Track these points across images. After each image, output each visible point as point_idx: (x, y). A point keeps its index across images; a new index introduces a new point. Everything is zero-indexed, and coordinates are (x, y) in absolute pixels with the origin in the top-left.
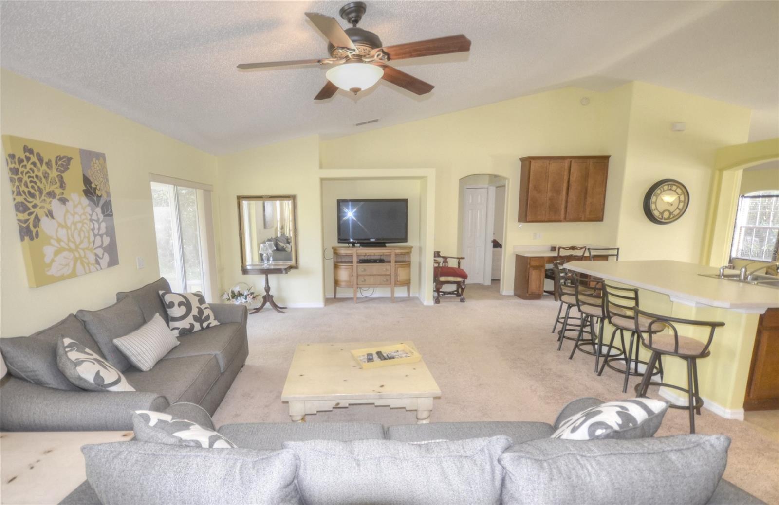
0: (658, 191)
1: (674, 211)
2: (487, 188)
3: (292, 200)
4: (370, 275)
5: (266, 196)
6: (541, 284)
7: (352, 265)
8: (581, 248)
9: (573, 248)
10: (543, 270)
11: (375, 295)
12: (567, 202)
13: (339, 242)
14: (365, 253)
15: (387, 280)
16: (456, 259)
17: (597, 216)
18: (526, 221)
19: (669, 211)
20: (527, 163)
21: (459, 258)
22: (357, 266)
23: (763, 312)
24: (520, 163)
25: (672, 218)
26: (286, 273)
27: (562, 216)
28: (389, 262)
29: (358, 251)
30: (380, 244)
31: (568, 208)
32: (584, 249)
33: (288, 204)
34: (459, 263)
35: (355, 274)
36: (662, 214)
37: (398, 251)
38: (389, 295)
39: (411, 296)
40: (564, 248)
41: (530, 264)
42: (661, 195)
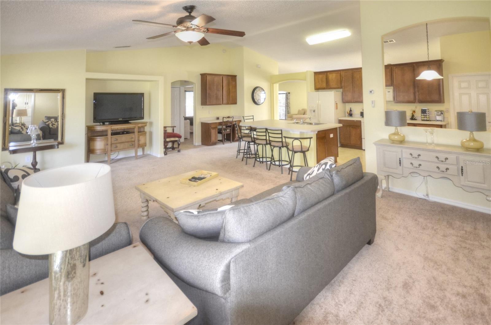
0: (256, 91)
2: (179, 88)
3: (62, 93)
4: (121, 143)
5: (36, 89)
6: (216, 137)
7: (107, 137)
9: (229, 117)
10: (217, 129)
11: (119, 157)
13: (94, 122)
14: (118, 128)
15: (133, 145)
16: (170, 128)
17: (234, 102)
18: (206, 105)
20: (205, 76)
21: (173, 127)
22: (111, 137)
23: (317, 133)
24: (200, 76)
26: (58, 148)
27: (221, 102)
28: (134, 132)
29: (112, 127)
30: (126, 122)
31: (223, 98)
32: (233, 117)
33: (59, 95)
34: (173, 130)
35: (109, 143)
36: (258, 100)
37: (140, 125)
38: (134, 155)
39: (145, 153)
40: (225, 118)
41: (211, 126)
42: (257, 93)
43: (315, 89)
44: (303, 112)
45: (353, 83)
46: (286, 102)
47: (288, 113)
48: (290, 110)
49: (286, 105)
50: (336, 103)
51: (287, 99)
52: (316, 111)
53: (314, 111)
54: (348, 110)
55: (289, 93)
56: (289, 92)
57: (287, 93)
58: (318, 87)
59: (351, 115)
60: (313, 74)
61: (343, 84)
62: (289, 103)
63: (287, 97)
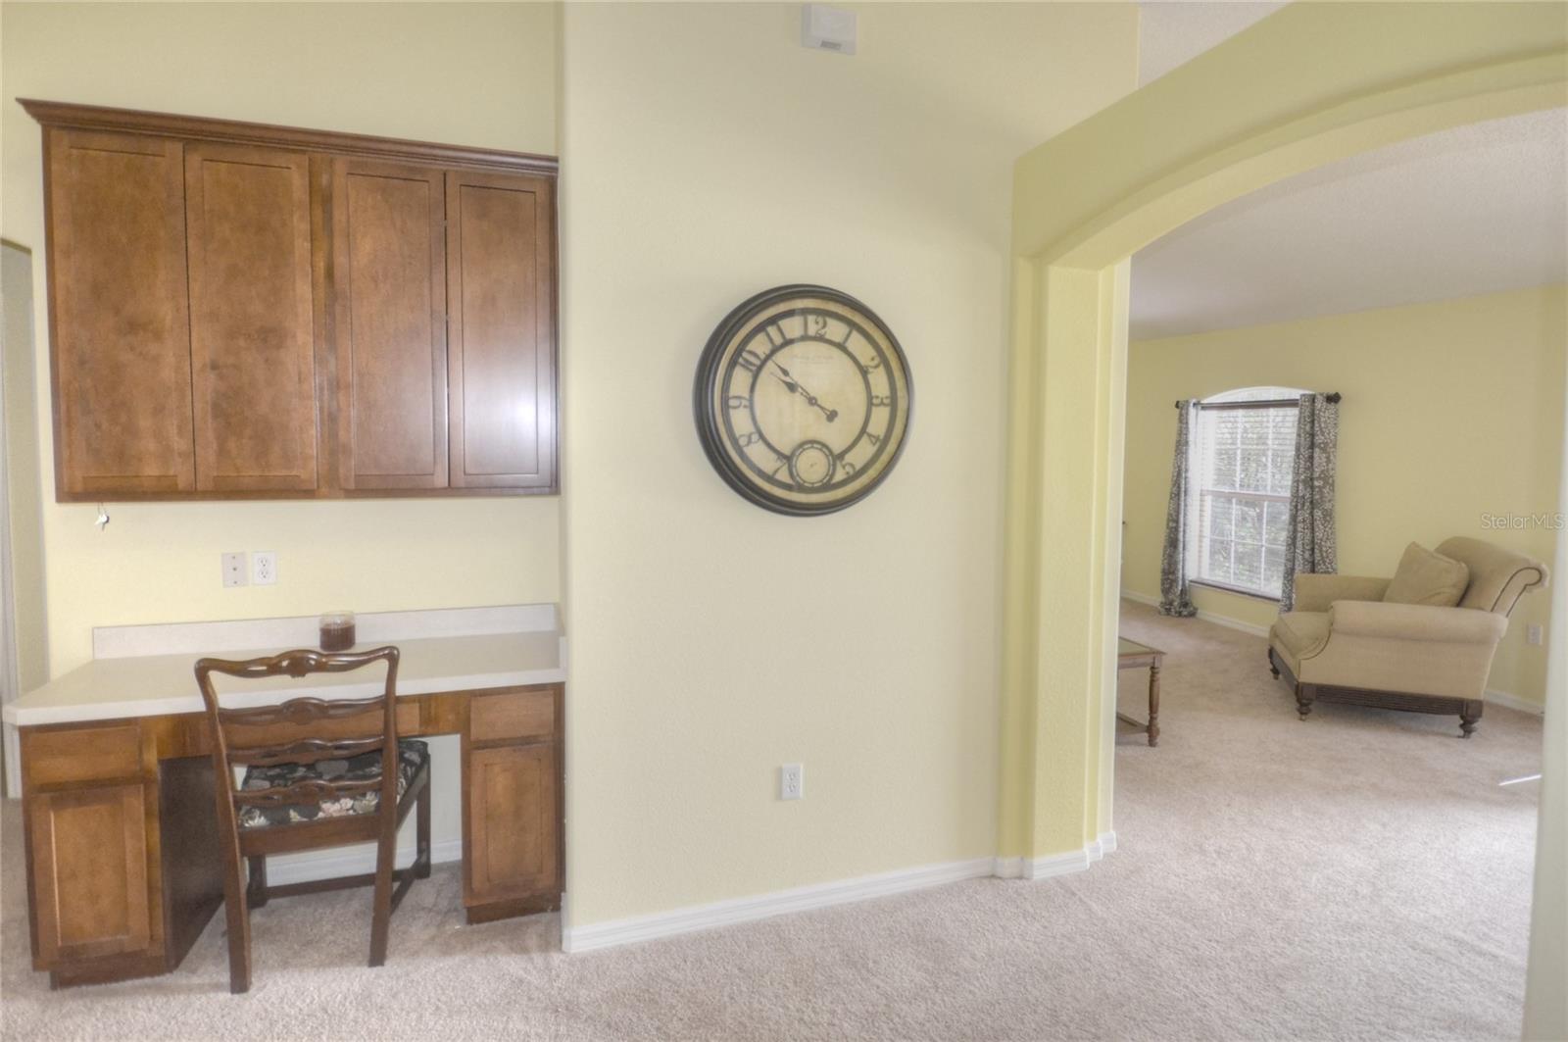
1: (848, 449)
19: (824, 447)
36: (789, 461)
42: (770, 364)
44: (1454, 576)
46: (1297, 472)
49: (1295, 495)
51: (1312, 446)
55: (1333, 399)
56: (1332, 392)
57: (1313, 399)
62: (1328, 479)
63: (1312, 435)
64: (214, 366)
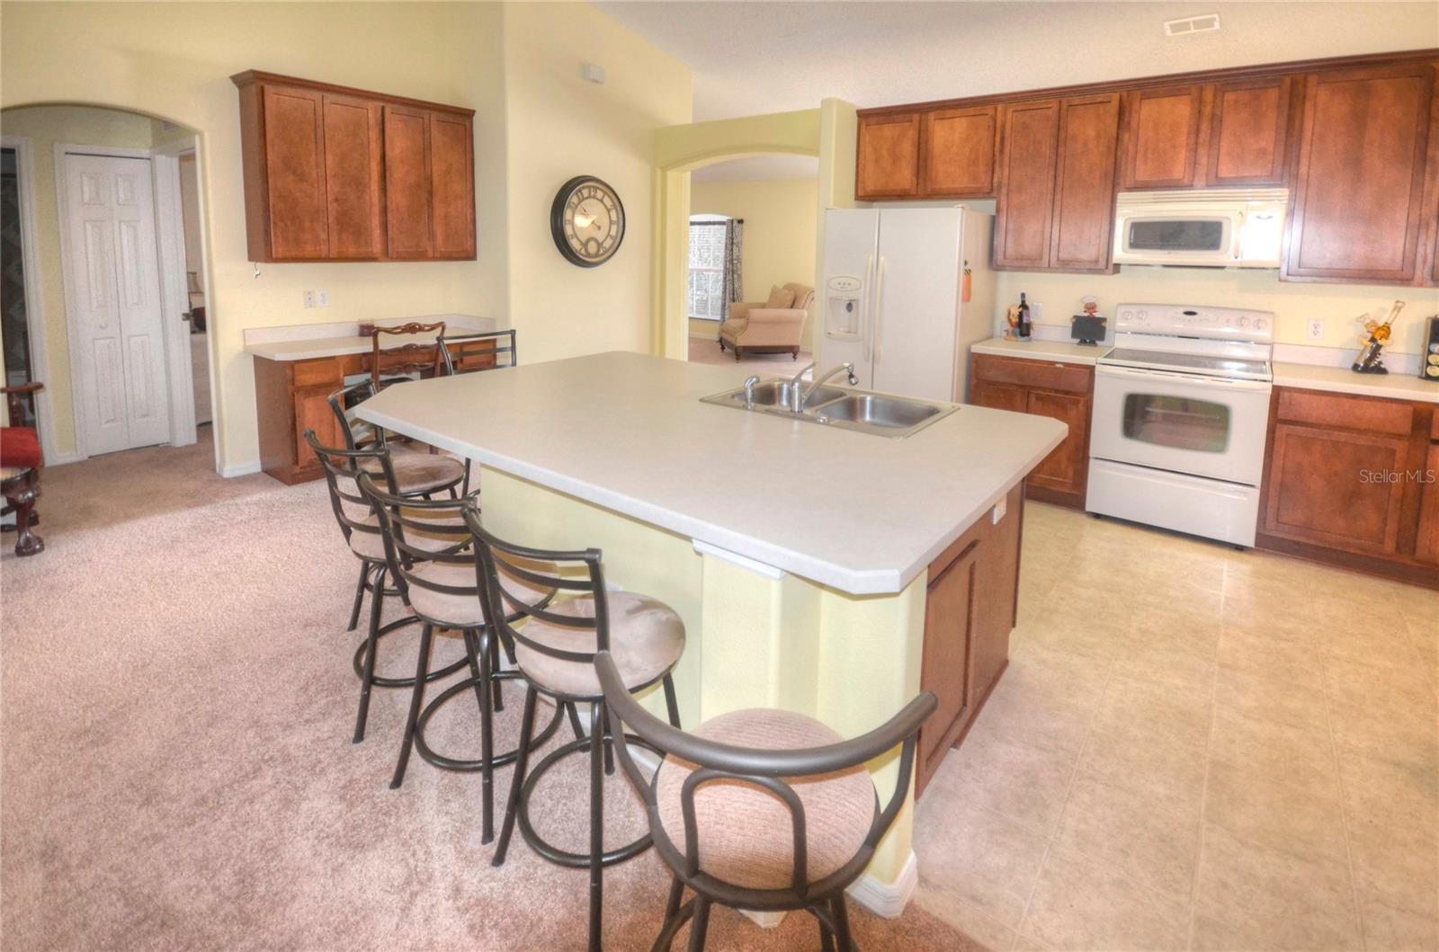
0: (574, 198)
1: (604, 241)
2: (149, 159)
8: (433, 328)
12: (384, 211)
17: (463, 250)
18: (270, 258)
19: (596, 241)
20: (253, 89)
24: (235, 91)
25: (602, 254)
27: (377, 247)
31: (389, 226)
32: (440, 328)
36: (585, 245)
40: (388, 330)
41: (293, 382)
42: (579, 207)
43: (858, 198)
45: (1060, 166)
46: (726, 257)
47: (734, 301)
48: (740, 287)
49: (725, 268)
50: (968, 267)
51: (732, 244)
52: (863, 308)
53: (849, 307)
54: (1007, 303)
55: (741, 222)
56: (740, 218)
57: (732, 221)
58: (870, 186)
59: (1022, 328)
60: (855, 119)
61: (1002, 174)
62: (739, 259)
63: (732, 239)
64: (336, 200)
